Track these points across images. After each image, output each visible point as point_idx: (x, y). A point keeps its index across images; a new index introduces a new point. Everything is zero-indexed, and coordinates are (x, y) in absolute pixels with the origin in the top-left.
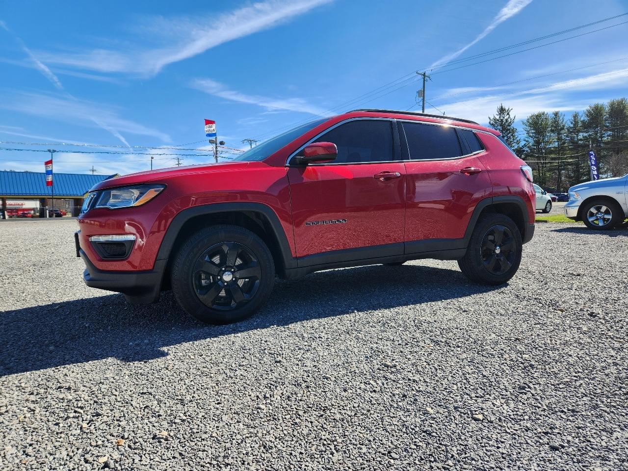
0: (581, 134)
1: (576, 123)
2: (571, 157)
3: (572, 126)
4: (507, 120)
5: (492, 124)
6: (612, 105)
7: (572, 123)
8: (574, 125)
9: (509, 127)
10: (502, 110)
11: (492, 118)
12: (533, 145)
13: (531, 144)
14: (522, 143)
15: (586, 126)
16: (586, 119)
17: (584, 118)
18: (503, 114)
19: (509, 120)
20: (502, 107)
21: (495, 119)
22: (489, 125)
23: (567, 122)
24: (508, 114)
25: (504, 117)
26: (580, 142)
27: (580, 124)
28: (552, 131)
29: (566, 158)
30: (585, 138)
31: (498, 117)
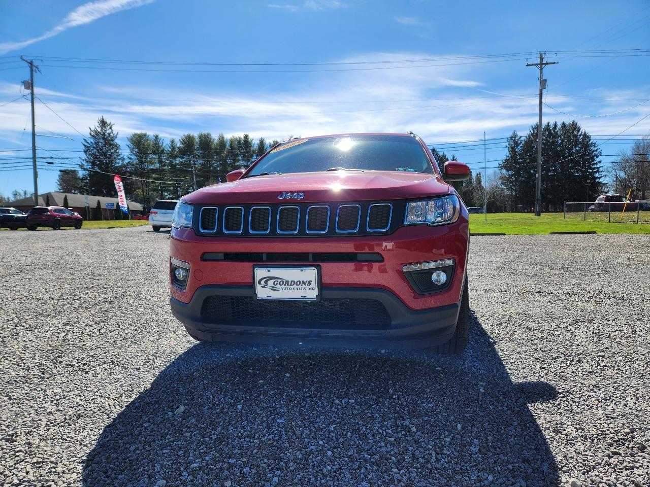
0: (178, 159)
1: (173, 147)
2: (172, 180)
3: (170, 150)
4: (109, 134)
5: (93, 136)
6: (201, 137)
7: (170, 148)
8: (172, 150)
9: (112, 142)
10: (103, 123)
11: (93, 129)
12: (137, 164)
13: (134, 163)
14: (127, 161)
15: (182, 152)
16: (182, 146)
17: (179, 145)
18: (105, 127)
19: (112, 134)
20: (103, 119)
21: (96, 131)
22: (90, 136)
23: (166, 145)
24: (111, 128)
25: (106, 131)
26: (178, 166)
27: (177, 150)
28: (154, 153)
29: (167, 180)
30: (182, 164)
31: (99, 130)
